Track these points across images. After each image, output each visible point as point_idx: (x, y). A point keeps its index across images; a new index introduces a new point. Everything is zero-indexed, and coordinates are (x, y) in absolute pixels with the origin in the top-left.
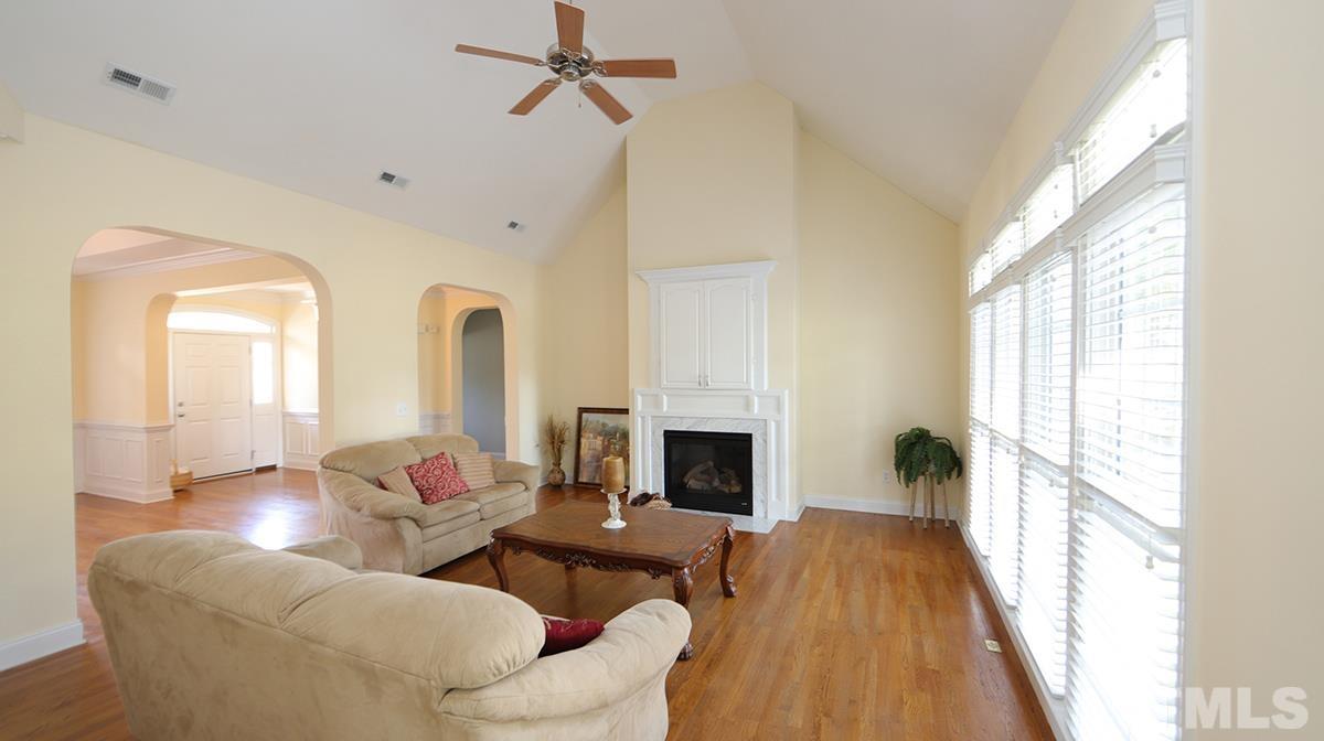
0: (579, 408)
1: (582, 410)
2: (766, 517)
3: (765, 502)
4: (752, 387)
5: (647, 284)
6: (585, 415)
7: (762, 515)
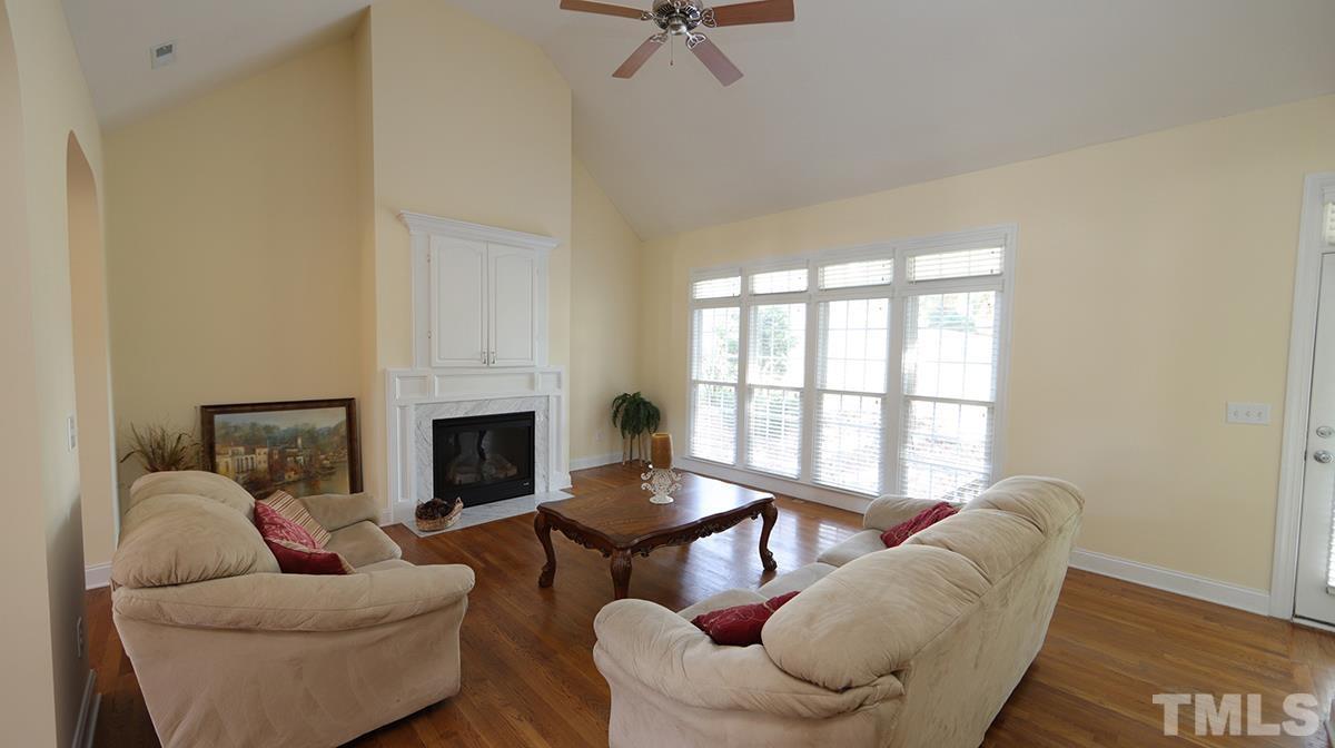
0: (204, 408)
1: (209, 412)
2: (547, 491)
3: (546, 477)
4: (536, 364)
5: (409, 230)
6: (219, 419)
7: (543, 490)
